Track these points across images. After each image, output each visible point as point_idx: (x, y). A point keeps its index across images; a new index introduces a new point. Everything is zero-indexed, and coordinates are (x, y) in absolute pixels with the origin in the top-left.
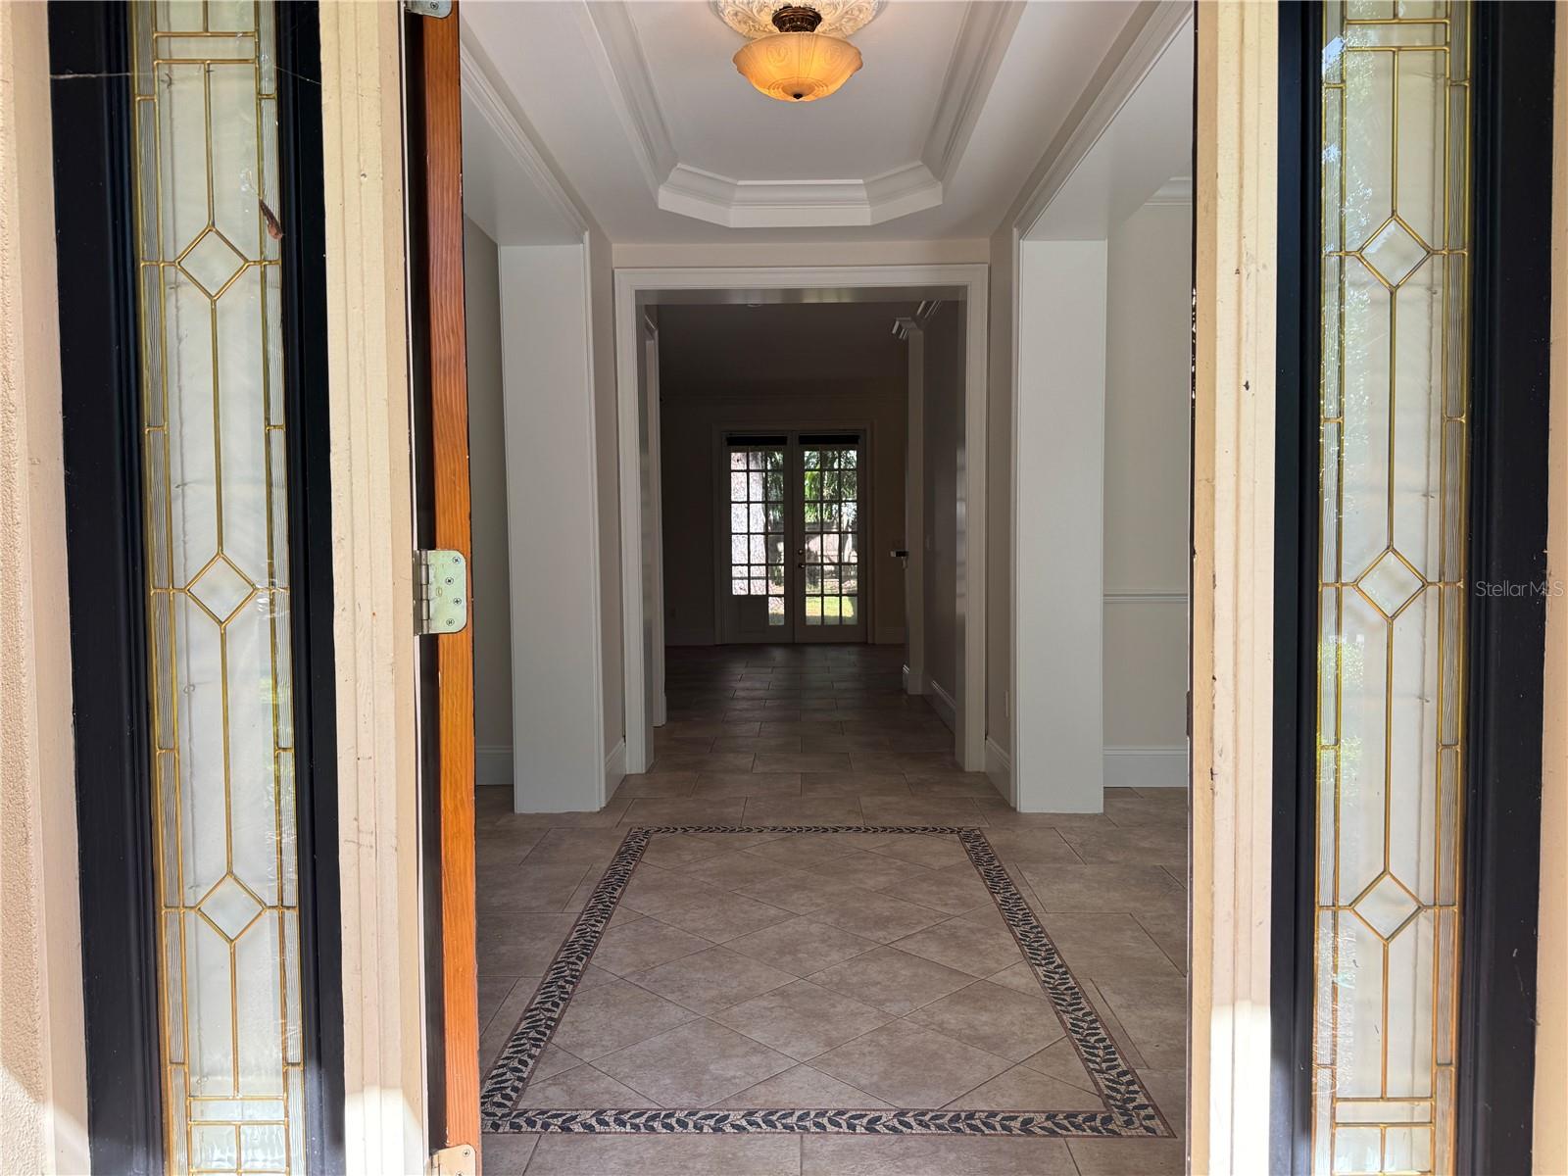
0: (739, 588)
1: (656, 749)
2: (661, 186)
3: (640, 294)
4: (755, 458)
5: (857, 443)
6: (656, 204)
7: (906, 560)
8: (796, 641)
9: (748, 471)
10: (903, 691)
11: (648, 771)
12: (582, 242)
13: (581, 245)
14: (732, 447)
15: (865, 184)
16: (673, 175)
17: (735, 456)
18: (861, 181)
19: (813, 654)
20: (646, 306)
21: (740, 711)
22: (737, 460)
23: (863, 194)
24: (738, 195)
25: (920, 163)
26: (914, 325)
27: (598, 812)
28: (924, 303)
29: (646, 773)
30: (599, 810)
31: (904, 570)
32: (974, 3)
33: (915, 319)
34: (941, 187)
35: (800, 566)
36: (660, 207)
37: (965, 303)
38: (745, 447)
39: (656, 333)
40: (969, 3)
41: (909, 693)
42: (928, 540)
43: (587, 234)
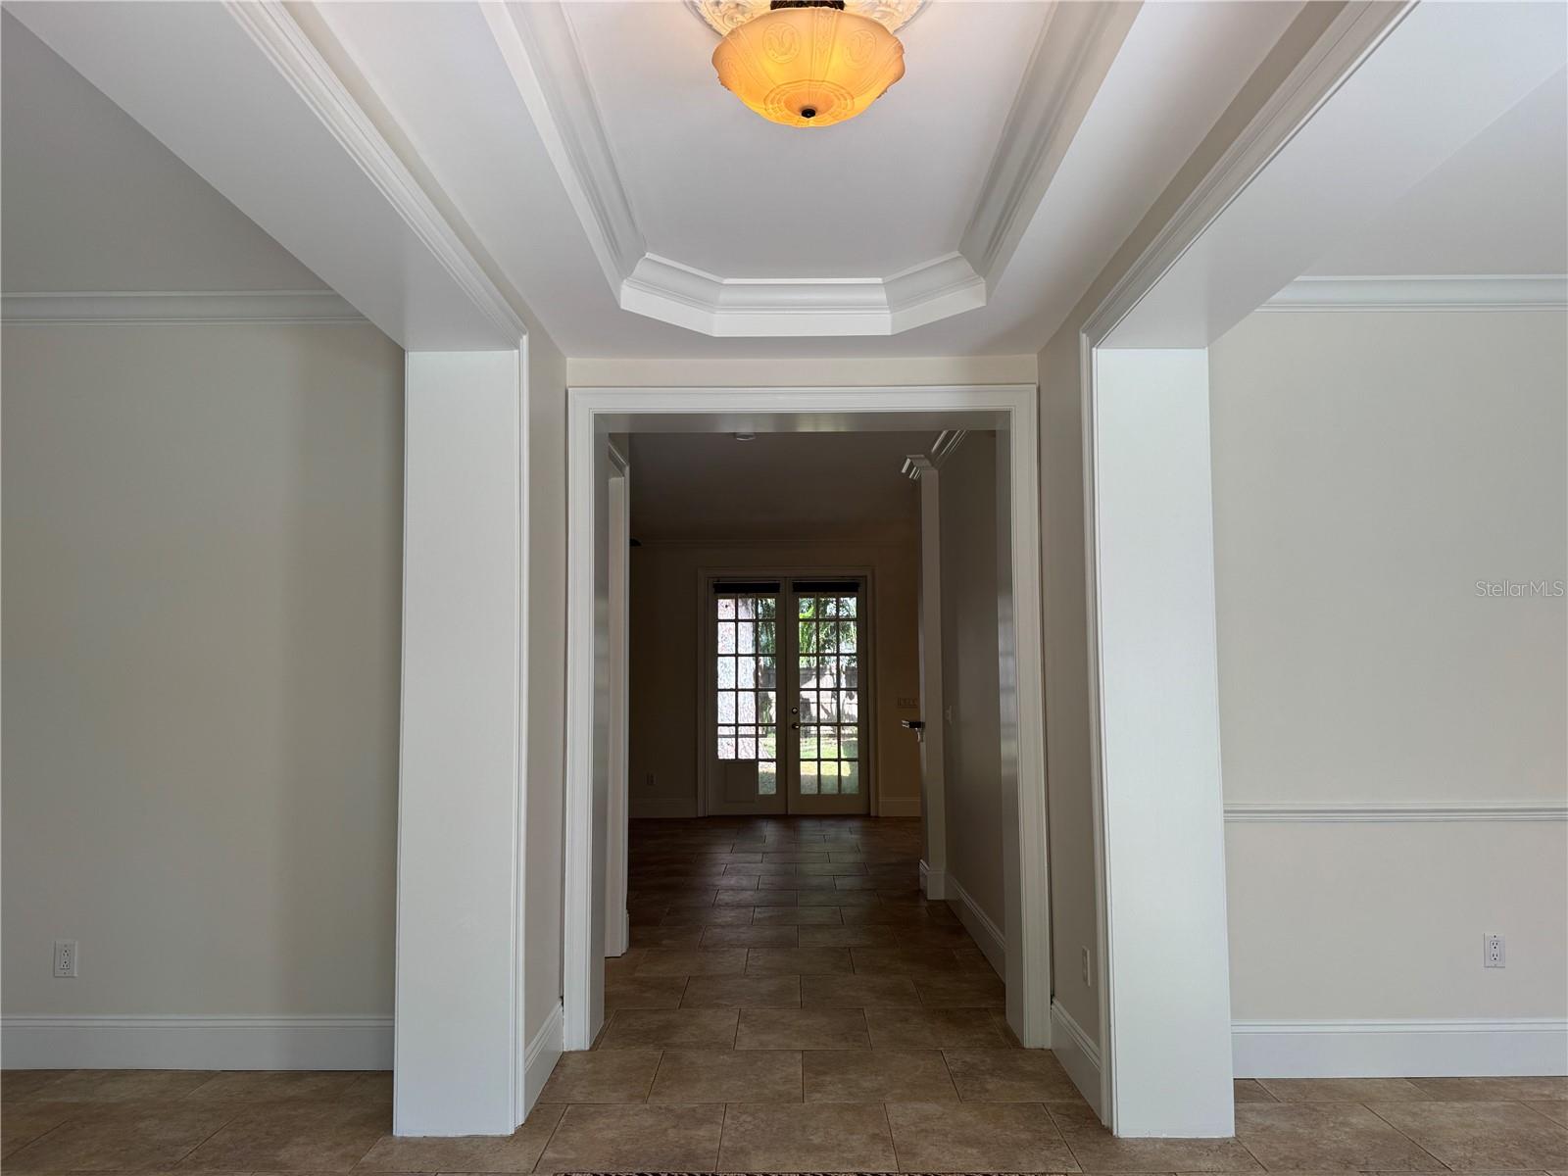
0: (725, 751)
1: (609, 999)
2: (625, 281)
3: (600, 419)
4: (746, 604)
5: (856, 591)
6: (618, 306)
7: (922, 734)
8: (790, 813)
9: (736, 621)
10: (920, 893)
11: (594, 1047)
12: (518, 347)
13: (516, 351)
14: (720, 595)
15: (884, 284)
16: (641, 269)
17: (722, 603)
18: (879, 280)
19: (809, 828)
20: (610, 434)
21: (723, 927)
22: (725, 608)
23: (881, 296)
24: (724, 296)
25: (957, 254)
26: (927, 463)
27: (512, 1136)
28: (944, 433)
29: (591, 1049)
30: (511, 1131)
31: (918, 744)
32: (1060, 3)
33: (928, 456)
34: (983, 285)
35: (793, 727)
36: (622, 307)
37: (1007, 434)
38: (734, 595)
39: (628, 469)
40: (1052, 4)
41: (929, 898)
42: (949, 712)
43: (525, 339)
